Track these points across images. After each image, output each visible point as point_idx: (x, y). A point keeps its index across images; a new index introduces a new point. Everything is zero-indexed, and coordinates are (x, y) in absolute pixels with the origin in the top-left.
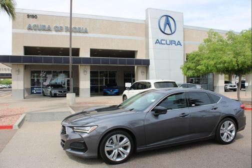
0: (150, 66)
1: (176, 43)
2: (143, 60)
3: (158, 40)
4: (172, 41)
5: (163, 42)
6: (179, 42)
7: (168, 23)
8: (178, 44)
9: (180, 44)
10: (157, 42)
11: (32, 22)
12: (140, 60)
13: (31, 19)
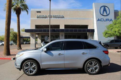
0: (95, 33)
1: (110, 20)
2: (91, 29)
3: (99, 19)
4: (107, 19)
5: (102, 20)
6: (111, 19)
7: (105, 10)
8: (110, 21)
9: (112, 21)
10: (98, 20)
11: (39, 14)
12: (89, 30)
13: (38, 13)
